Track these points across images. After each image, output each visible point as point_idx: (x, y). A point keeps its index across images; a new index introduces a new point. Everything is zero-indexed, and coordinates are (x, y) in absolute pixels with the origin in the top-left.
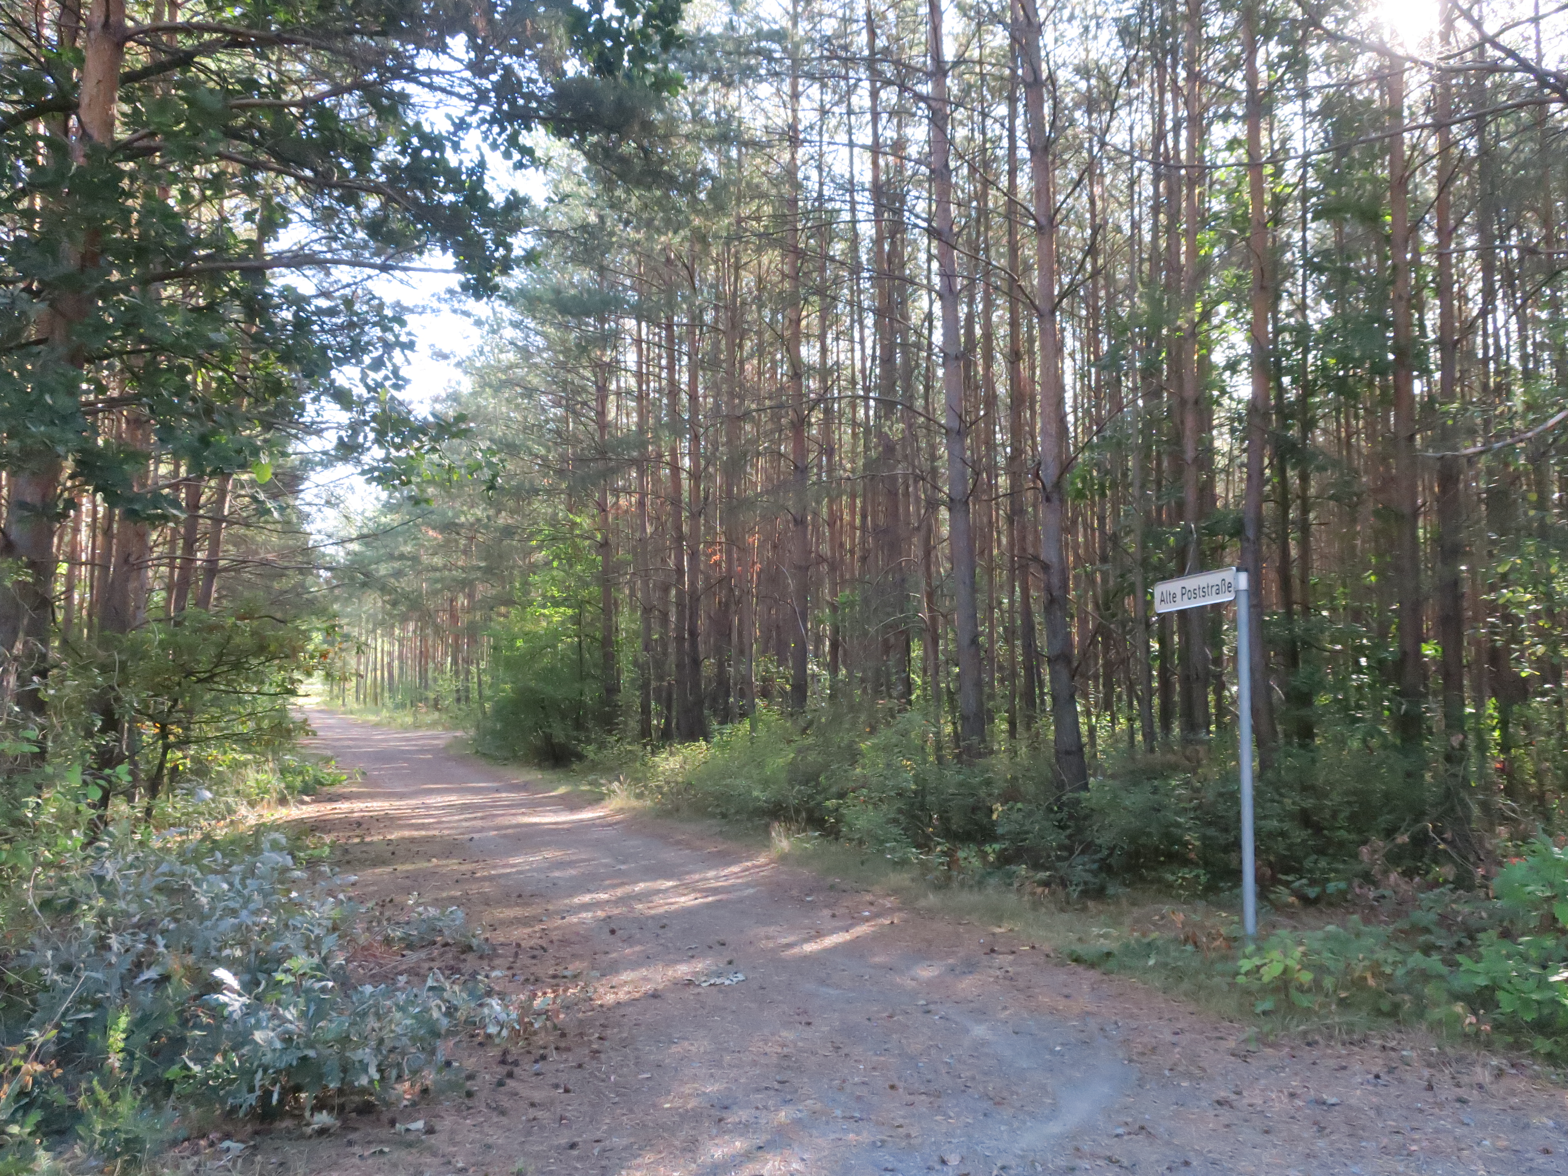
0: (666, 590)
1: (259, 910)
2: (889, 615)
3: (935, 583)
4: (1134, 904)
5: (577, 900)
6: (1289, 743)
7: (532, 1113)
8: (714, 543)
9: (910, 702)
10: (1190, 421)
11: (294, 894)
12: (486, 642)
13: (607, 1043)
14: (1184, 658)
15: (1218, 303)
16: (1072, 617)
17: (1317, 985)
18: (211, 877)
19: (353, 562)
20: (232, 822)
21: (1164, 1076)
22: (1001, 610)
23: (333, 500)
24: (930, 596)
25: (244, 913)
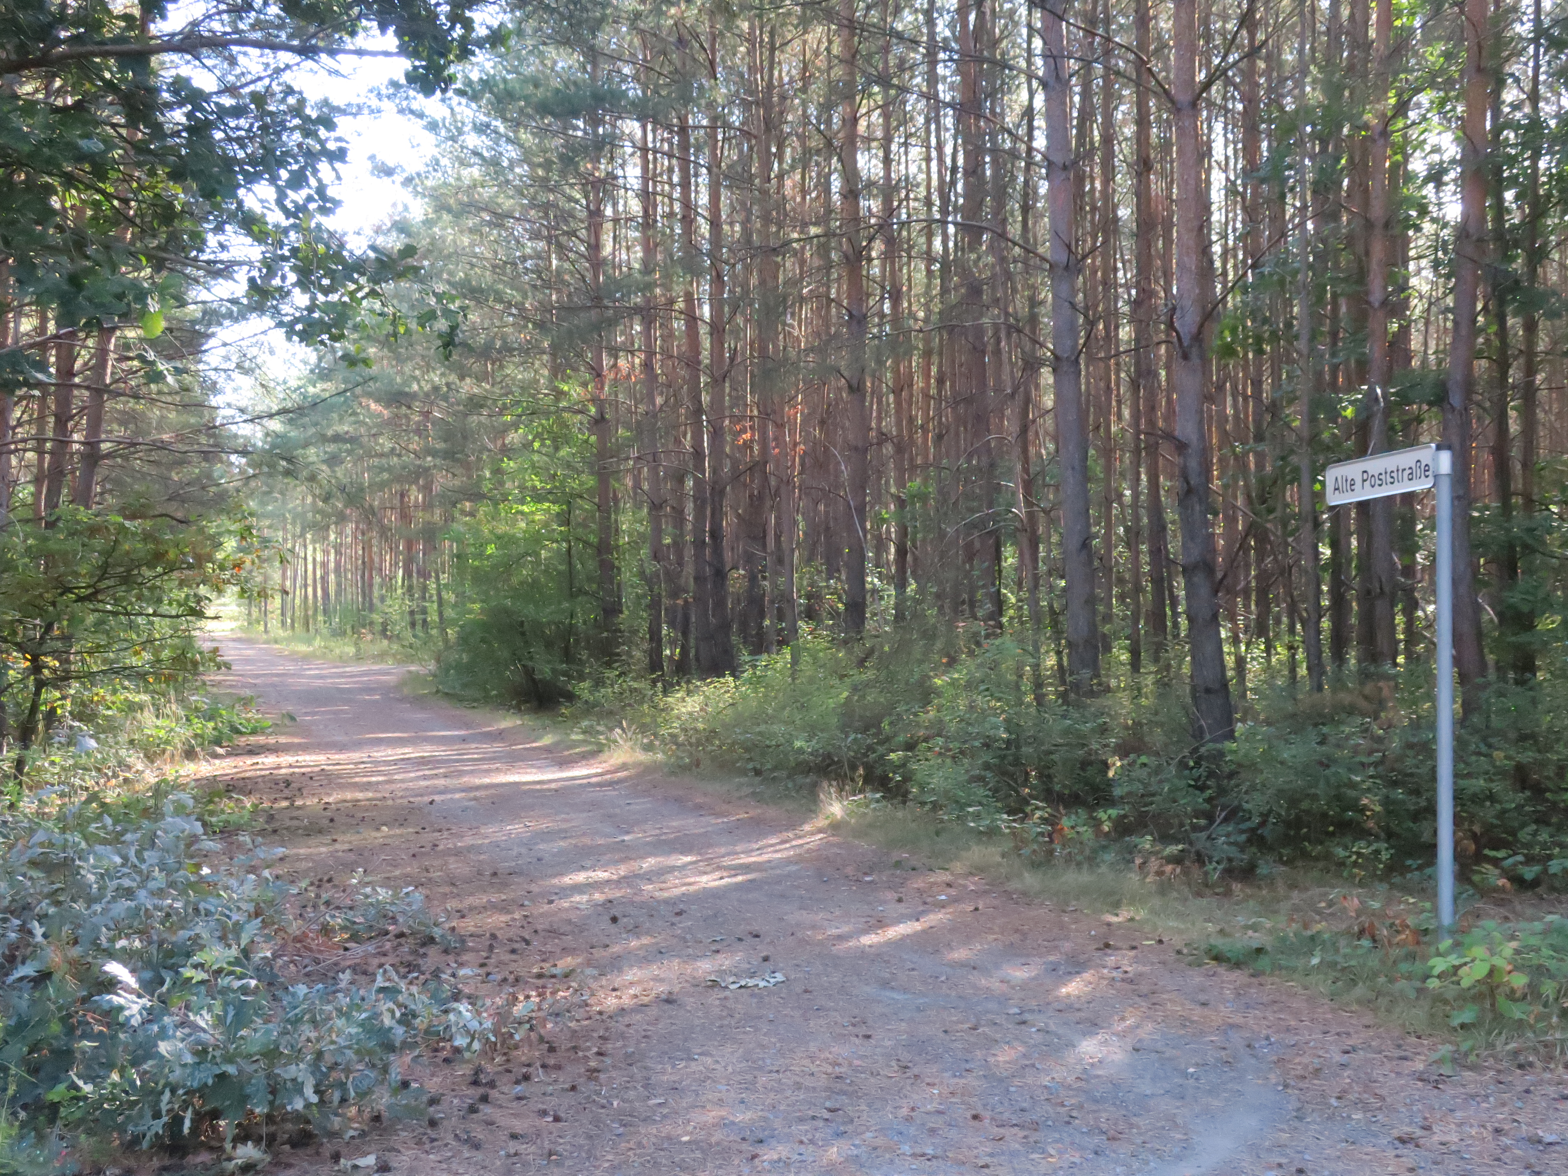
0: (681, 481)
1: (161, 890)
2: (972, 511)
3: (1032, 470)
4: (1293, 886)
5: (567, 880)
6: (1503, 678)
7: (513, 1146)
8: (741, 418)
9: (1001, 626)
10: (1378, 251)
11: (205, 871)
12: (448, 547)
13: (608, 1061)
14: (1365, 565)
15: (1418, 91)
16: (1216, 514)
17: (1533, 993)
18: (99, 848)
19: (274, 446)
20: (126, 780)
21: (1329, 1106)
22: (1121, 504)
23: (247, 364)
24: (1028, 485)
25: (142, 894)
